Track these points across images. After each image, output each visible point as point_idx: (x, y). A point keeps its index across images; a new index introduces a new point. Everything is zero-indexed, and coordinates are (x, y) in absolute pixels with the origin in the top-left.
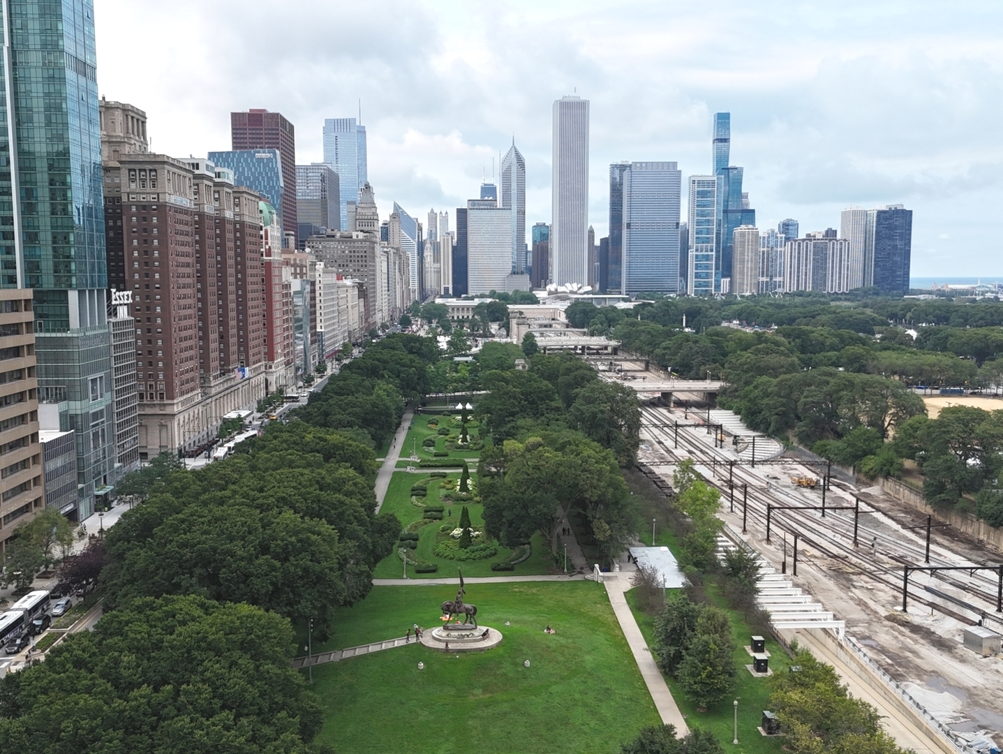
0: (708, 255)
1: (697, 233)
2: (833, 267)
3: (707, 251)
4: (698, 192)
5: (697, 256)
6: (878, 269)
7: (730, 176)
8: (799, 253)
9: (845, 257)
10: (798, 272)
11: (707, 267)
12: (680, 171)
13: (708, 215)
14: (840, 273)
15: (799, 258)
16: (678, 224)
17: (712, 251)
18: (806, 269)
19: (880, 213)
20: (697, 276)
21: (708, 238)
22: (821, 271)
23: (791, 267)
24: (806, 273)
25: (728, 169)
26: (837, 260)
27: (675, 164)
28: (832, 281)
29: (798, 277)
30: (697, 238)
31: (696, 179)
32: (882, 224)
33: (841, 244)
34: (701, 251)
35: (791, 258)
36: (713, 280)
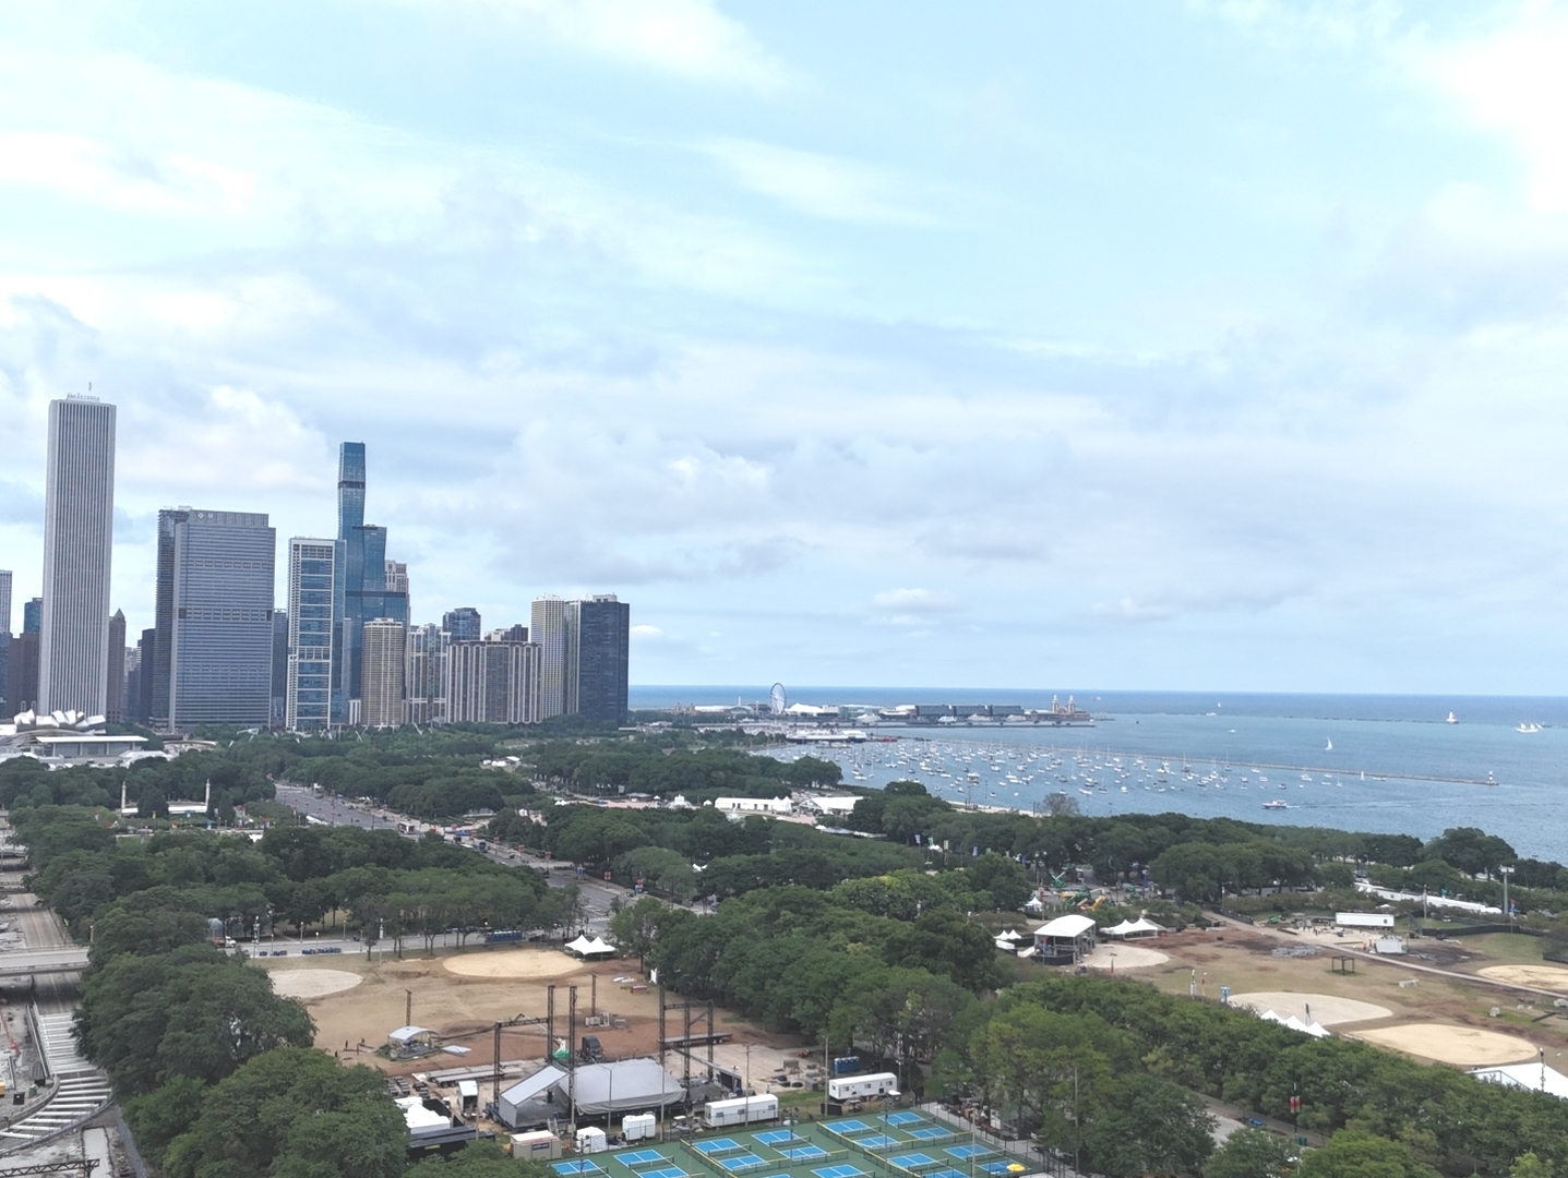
0: (320, 664)
1: (301, 629)
2: (516, 685)
3: (318, 657)
4: (303, 563)
5: (301, 665)
6: (585, 688)
7: (361, 537)
8: (466, 662)
9: (534, 670)
10: (465, 692)
11: (319, 683)
12: (274, 530)
13: (321, 600)
14: (527, 693)
15: (465, 670)
16: (269, 612)
17: (327, 657)
18: (477, 688)
19: (585, 605)
20: (302, 696)
21: (321, 637)
22: (498, 691)
23: (453, 685)
24: (476, 694)
25: (363, 528)
26: (522, 673)
27: (265, 517)
28: (516, 706)
29: (465, 699)
30: (301, 636)
31: (301, 543)
32: (587, 622)
33: (528, 650)
34: (310, 657)
35: (454, 671)
36: (329, 703)
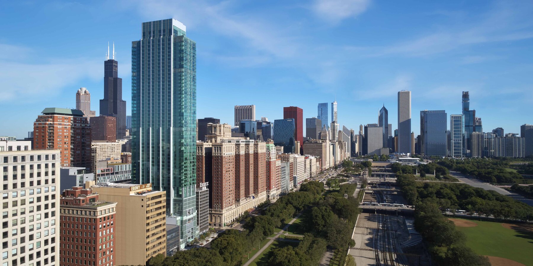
0: (459, 143)
1: (454, 134)
2: (516, 147)
4: (454, 120)
5: (454, 143)
7: (469, 113)
9: (522, 144)
11: (459, 147)
12: (446, 113)
13: (459, 128)
14: (520, 150)
15: (500, 144)
16: (446, 131)
17: (461, 141)
20: (454, 150)
21: (459, 136)
22: (510, 149)
23: (496, 147)
25: (469, 111)
26: (518, 145)
27: (444, 111)
28: (516, 153)
29: (500, 151)
31: (453, 116)
33: (520, 139)
34: (456, 141)
35: (496, 144)
36: (462, 151)
